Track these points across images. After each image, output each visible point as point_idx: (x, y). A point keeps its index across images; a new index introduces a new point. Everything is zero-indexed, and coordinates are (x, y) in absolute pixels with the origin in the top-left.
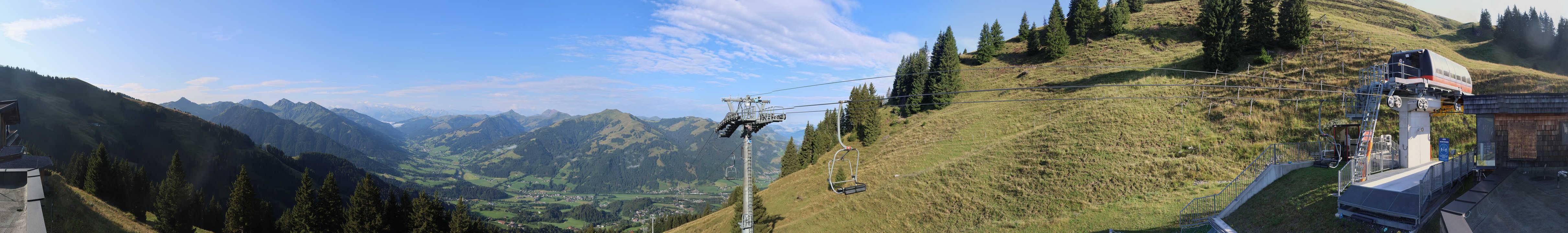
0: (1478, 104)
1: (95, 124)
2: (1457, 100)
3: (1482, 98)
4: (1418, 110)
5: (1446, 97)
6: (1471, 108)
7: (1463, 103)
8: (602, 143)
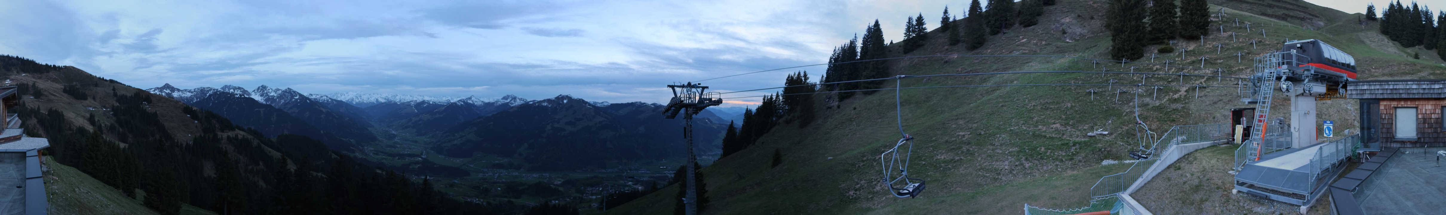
0: (1361, 90)
1: (90, 108)
2: (1341, 85)
3: (1365, 84)
4: (1304, 94)
5: (1330, 82)
6: (1354, 92)
7: (1347, 88)
8: (556, 125)
